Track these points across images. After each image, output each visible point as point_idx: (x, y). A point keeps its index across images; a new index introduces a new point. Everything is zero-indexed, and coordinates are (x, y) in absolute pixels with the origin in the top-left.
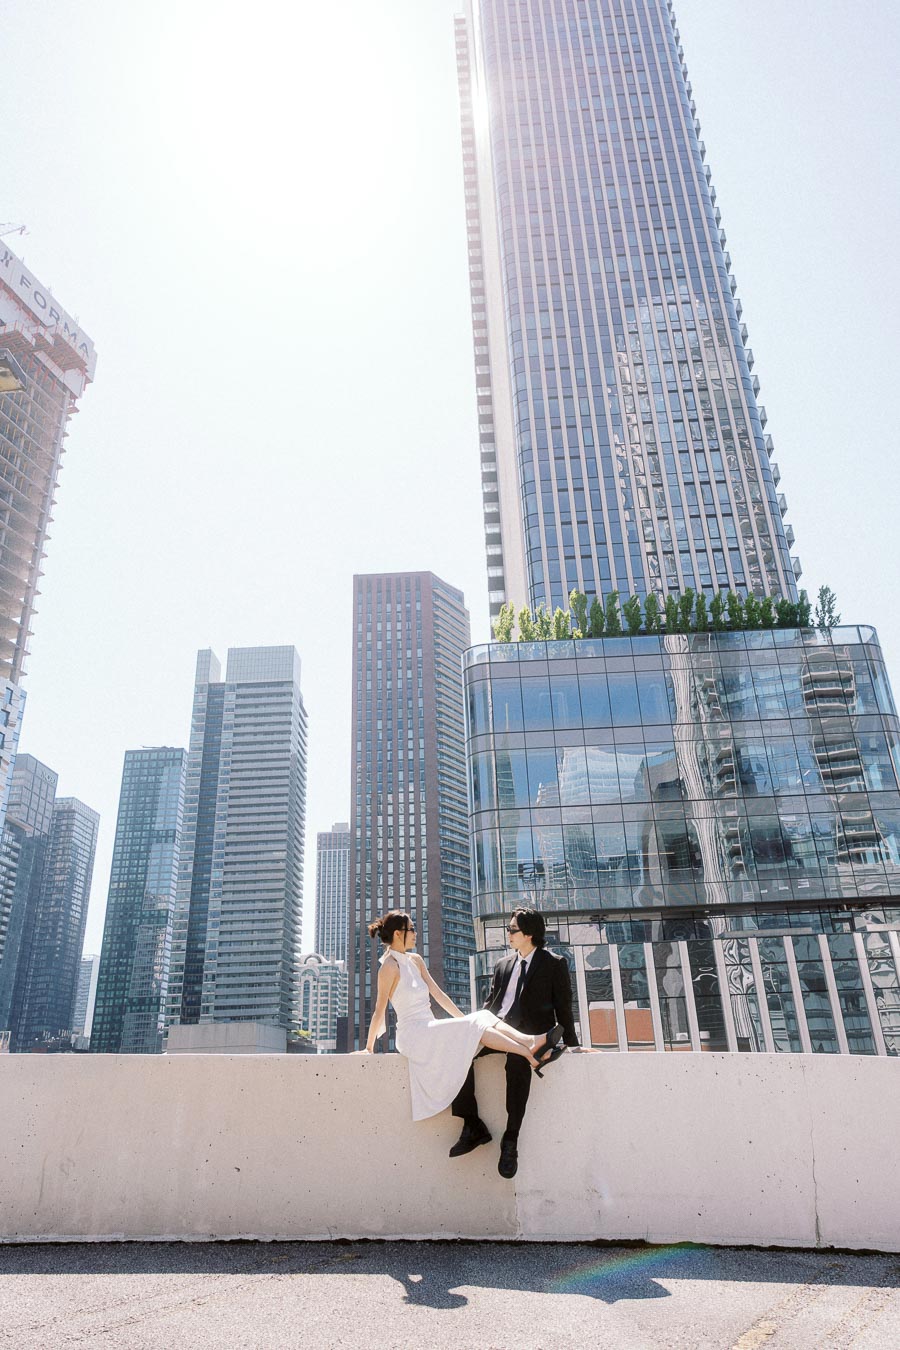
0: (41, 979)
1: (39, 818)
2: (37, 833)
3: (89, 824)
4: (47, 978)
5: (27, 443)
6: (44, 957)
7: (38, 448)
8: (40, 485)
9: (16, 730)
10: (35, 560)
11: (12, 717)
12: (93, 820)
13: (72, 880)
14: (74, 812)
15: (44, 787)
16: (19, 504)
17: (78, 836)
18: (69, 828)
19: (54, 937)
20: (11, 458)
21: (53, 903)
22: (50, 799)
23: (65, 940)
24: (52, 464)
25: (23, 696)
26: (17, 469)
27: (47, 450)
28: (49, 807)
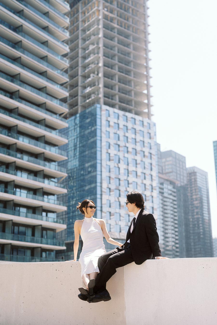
0: (197, 247)
1: (182, 177)
2: (182, 184)
3: (204, 177)
4: (200, 246)
5: (133, 10)
6: (196, 237)
7: (138, 11)
8: (142, 28)
9: (154, 140)
10: (147, 63)
11: (152, 135)
12: (205, 175)
13: (201, 202)
14: (196, 173)
15: (181, 163)
16: (136, 39)
17: (200, 183)
18: (196, 180)
19: (199, 228)
20: (128, 20)
21: (195, 214)
22: (184, 168)
23: (204, 229)
24: (145, 16)
25: (155, 125)
26: (131, 23)
27: (141, 10)
28: (185, 172)
